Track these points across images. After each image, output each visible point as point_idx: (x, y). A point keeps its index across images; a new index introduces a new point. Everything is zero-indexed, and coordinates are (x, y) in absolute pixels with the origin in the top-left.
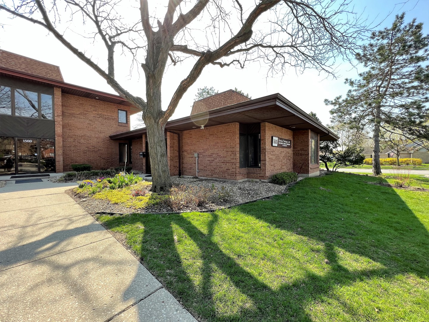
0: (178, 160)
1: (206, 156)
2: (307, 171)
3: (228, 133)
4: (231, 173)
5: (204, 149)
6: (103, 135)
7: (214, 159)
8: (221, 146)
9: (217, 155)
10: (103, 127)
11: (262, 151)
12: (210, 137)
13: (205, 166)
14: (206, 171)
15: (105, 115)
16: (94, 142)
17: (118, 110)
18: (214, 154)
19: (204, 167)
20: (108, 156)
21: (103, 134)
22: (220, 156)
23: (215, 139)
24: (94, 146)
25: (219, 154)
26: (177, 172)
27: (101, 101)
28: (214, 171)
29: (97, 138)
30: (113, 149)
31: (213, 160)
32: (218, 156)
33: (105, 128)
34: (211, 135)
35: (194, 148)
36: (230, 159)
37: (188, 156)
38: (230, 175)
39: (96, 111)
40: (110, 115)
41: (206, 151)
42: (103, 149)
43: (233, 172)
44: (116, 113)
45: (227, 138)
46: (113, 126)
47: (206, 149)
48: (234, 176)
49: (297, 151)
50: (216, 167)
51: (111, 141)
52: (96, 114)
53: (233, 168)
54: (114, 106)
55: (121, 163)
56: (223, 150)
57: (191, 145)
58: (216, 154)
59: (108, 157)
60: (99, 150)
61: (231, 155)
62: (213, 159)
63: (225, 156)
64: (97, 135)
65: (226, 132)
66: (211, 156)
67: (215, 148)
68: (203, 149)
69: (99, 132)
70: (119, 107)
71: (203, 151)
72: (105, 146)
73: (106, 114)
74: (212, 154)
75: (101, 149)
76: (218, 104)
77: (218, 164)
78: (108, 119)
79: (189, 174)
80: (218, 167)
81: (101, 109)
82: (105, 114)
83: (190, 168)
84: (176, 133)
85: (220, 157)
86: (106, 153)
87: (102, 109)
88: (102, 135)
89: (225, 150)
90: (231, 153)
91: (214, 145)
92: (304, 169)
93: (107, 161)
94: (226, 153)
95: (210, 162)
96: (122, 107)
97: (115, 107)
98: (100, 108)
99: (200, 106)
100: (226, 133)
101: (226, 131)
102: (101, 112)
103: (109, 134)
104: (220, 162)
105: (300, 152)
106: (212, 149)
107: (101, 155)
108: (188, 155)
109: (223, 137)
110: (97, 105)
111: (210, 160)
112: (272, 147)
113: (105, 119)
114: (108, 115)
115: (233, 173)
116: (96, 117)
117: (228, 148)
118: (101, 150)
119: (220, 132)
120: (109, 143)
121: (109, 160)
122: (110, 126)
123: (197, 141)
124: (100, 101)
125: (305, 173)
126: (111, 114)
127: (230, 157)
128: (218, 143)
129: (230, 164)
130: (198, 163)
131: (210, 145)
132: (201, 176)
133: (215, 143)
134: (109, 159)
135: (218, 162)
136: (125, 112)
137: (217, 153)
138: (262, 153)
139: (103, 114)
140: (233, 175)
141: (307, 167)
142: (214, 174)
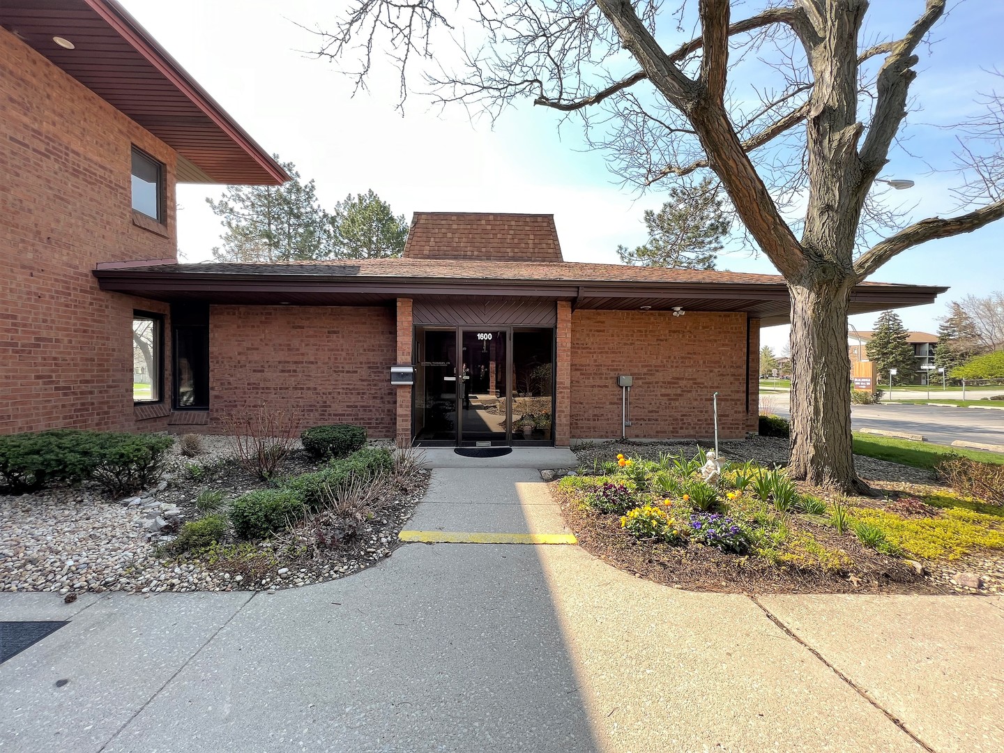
1: (657, 383)
3: (725, 332)
4: (731, 424)
5: (651, 366)
6: (65, 258)
7: (682, 391)
8: (704, 362)
9: (691, 382)
10: (62, 216)
11: (752, 375)
12: (670, 336)
13: (651, 409)
14: (654, 422)
15: (77, 154)
16: (11, 290)
17: (133, 147)
18: (682, 379)
19: (650, 412)
20: (88, 376)
21: (64, 251)
22: (703, 384)
23: (686, 344)
24: (14, 317)
25: (699, 381)
27: (56, 70)
28: (682, 420)
29: (30, 270)
30: (108, 339)
31: (680, 395)
32: (695, 383)
33: (73, 221)
34: (674, 332)
35: (613, 361)
36: (730, 393)
37: (586, 381)
38: (729, 428)
39: (26, 110)
40: (96, 158)
41: (658, 371)
42: (61, 335)
43: (736, 420)
44: (122, 158)
45: (723, 345)
46: (108, 223)
47: (655, 366)
48: (740, 428)
50: (689, 410)
51: (103, 295)
52: (26, 126)
53: (736, 412)
54: (115, 122)
56: (711, 371)
57: (601, 353)
58: (689, 379)
59: (87, 382)
60: (43, 339)
61: (731, 383)
62: (679, 391)
63: (716, 384)
64: (30, 256)
65: (721, 330)
66: (675, 383)
67: (687, 364)
68: (647, 366)
70: (138, 139)
71: (645, 370)
72: (72, 321)
73: (81, 150)
74: (678, 379)
75: (52, 335)
76: (516, 241)
77: (695, 404)
79: (587, 434)
80: (696, 410)
81: (54, 112)
82: (73, 147)
83: (595, 415)
85: (702, 386)
86: (78, 357)
87: (61, 115)
88: (57, 260)
89: (716, 370)
90: (732, 378)
91: (682, 358)
93: (83, 404)
94: (719, 378)
95: (669, 400)
96: (148, 141)
97: (119, 126)
98: (47, 101)
99: (444, 231)
100: (720, 332)
101: (720, 328)
102: (51, 128)
103: (94, 261)
104: (701, 399)
106: (677, 367)
107: (53, 371)
108: (589, 378)
109: (710, 341)
110: (34, 81)
111: (668, 395)
113: (76, 173)
114: (90, 155)
115: (738, 424)
116: (27, 146)
117: (725, 367)
118: (50, 340)
119: (704, 328)
120: (91, 304)
121: (89, 399)
122: (98, 217)
123: (625, 344)
126: (101, 156)
127: (730, 388)
128: (695, 353)
129: (728, 403)
131: (669, 357)
132: (637, 436)
133: (688, 353)
134: (91, 393)
135: (696, 400)
137: (694, 377)
138: (751, 379)
139: (64, 140)
140: (738, 428)
142: (682, 428)
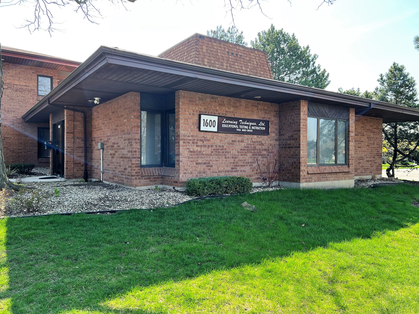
0: (83, 154)
1: (109, 147)
2: (298, 177)
6: (13, 115)
8: (120, 131)
10: (12, 104)
11: (176, 139)
12: (112, 116)
13: (108, 163)
15: (17, 85)
17: (38, 76)
18: (115, 144)
19: (108, 165)
20: (20, 148)
21: (13, 113)
23: (116, 120)
25: (119, 144)
26: (82, 173)
27: (10, 64)
28: (115, 171)
33: (15, 104)
34: (113, 113)
37: (96, 147)
38: (127, 178)
40: (24, 84)
42: (11, 136)
44: (33, 80)
46: (28, 102)
48: (130, 179)
49: (284, 140)
50: (117, 164)
51: (25, 124)
53: (129, 167)
54: (30, 70)
55: (40, 159)
56: (122, 138)
57: (98, 130)
60: (6, 138)
62: (114, 152)
63: (123, 147)
66: (113, 146)
67: (116, 134)
68: (107, 136)
69: (7, 110)
70: (39, 72)
71: (107, 139)
72: (15, 132)
73: (18, 83)
75: (9, 136)
77: (118, 160)
78: (21, 90)
79: (96, 177)
81: (10, 76)
82: (16, 83)
84: (78, 111)
85: (120, 148)
86: (17, 142)
87: (12, 76)
88: (11, 116)
90: (128, 141)
91: (115, 130)
92: (293, 173)
93: (18, 156)
94: (124, 142)
95: (112, 157)
96: (44, 72)
97: (33, 71)
98: (8, 74)
102: (9, 81)
104: (119, 157)
105: (289, 142)
106: (114, 136)
107: (9, 146)
111: (112, 154)
112: (200, 132)
113: (16, 90)
114: (21, 84)
117: (125, 134)
118: (8, 138)
120: (21, 127)
122: (24, 101)
123: (103, 124)
124: (8, 64)
125: (294, 182)
126: (25, 83)
127: (127, 149)
129: (127, 160)
130: (103, 160)
131: (112, 130)
132: (105, 180)
133: (116, 126)
134: (21, 153)
136: (49, 79)
138: (176, 143)
139: (13, 83)
141: (298, 170)
